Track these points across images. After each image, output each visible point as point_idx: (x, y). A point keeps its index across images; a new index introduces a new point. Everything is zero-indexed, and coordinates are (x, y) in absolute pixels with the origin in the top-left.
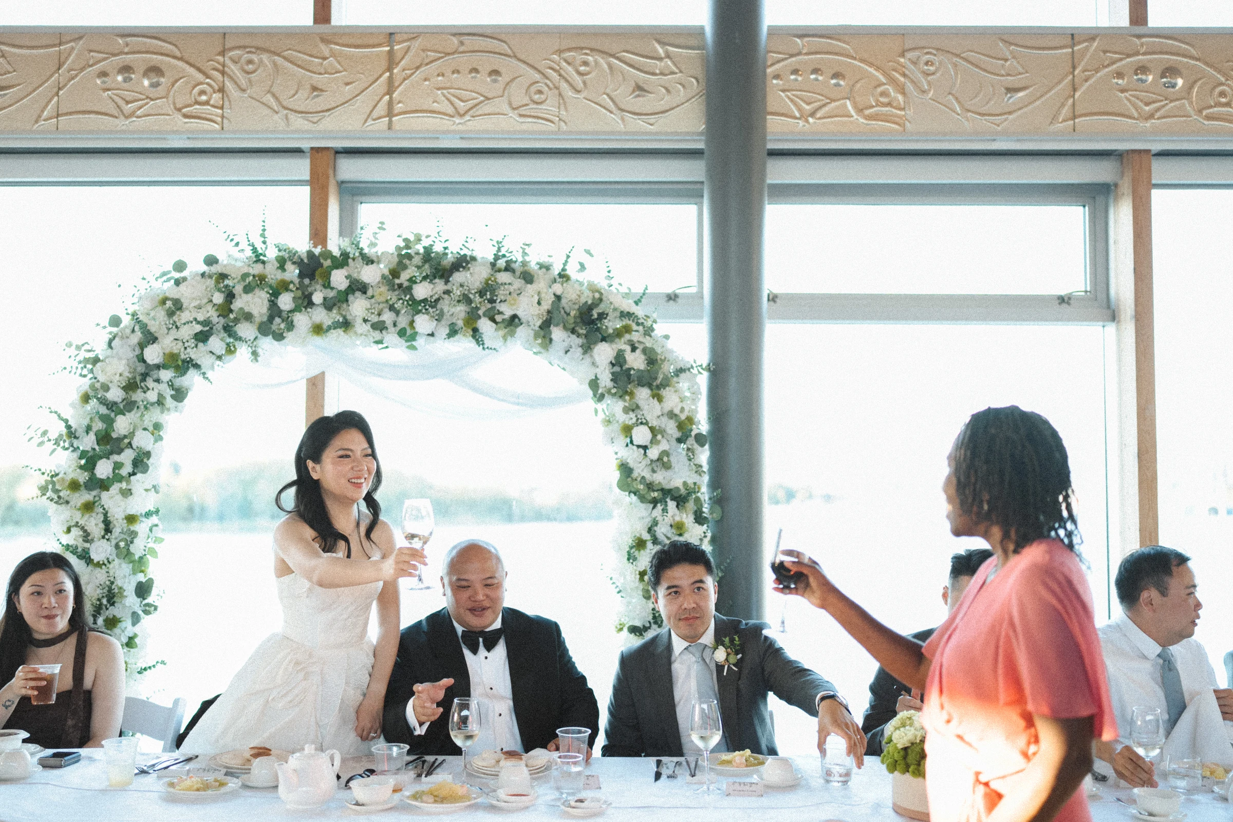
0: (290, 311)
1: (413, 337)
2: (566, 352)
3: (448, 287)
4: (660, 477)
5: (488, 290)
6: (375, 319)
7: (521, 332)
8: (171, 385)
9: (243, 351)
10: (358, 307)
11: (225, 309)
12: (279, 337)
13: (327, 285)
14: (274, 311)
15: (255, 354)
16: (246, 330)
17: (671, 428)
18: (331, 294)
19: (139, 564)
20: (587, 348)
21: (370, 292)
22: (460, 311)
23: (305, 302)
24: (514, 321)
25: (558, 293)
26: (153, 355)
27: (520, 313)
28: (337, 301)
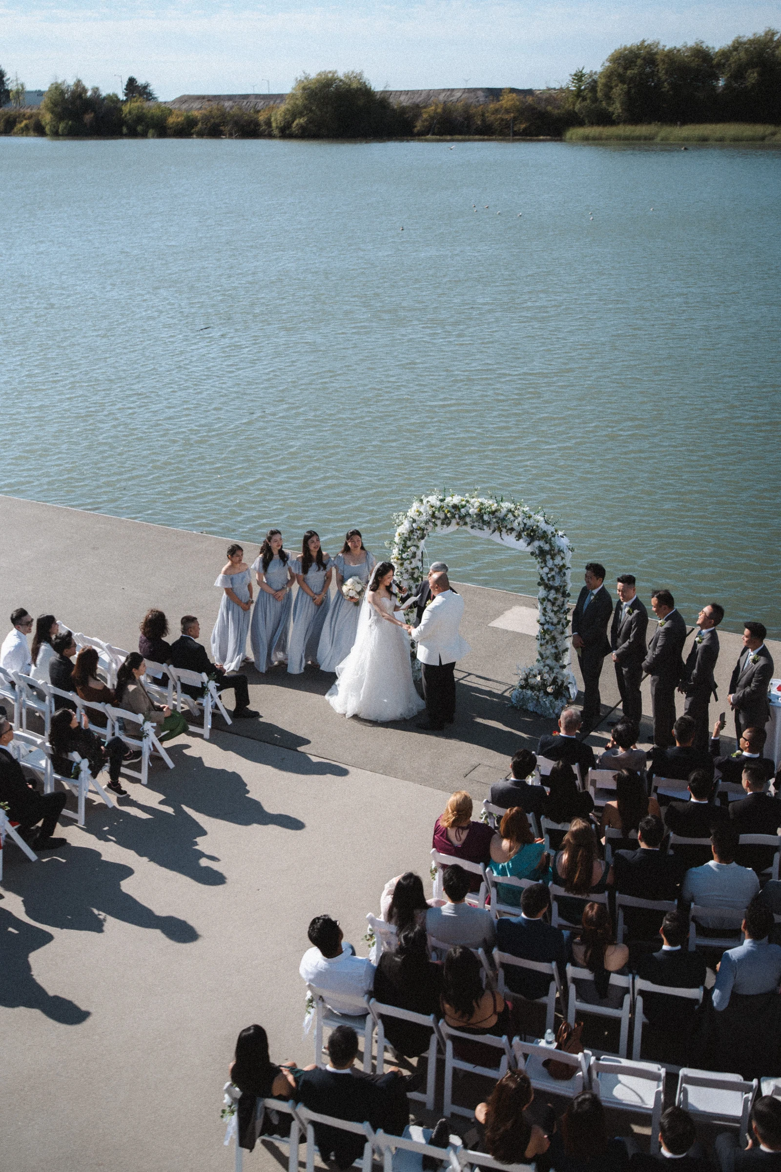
0: (450, 518)
2: (526, 541)
3: (494, 517)
4: (551, 583)
5: (504, 519)
6: (473, 523)
7: (513, 534)
10: (468, 520)
12: (448, 524)
13: (460, 512)
14: (446, 517)
17: (557, 570)
18: (461, 515)
20: (531, 541)
21: (472, 516)
23: (453, 517)
24: (512, 529)
25: (526, 523)
26: (415, 525)
28: (462, 518)
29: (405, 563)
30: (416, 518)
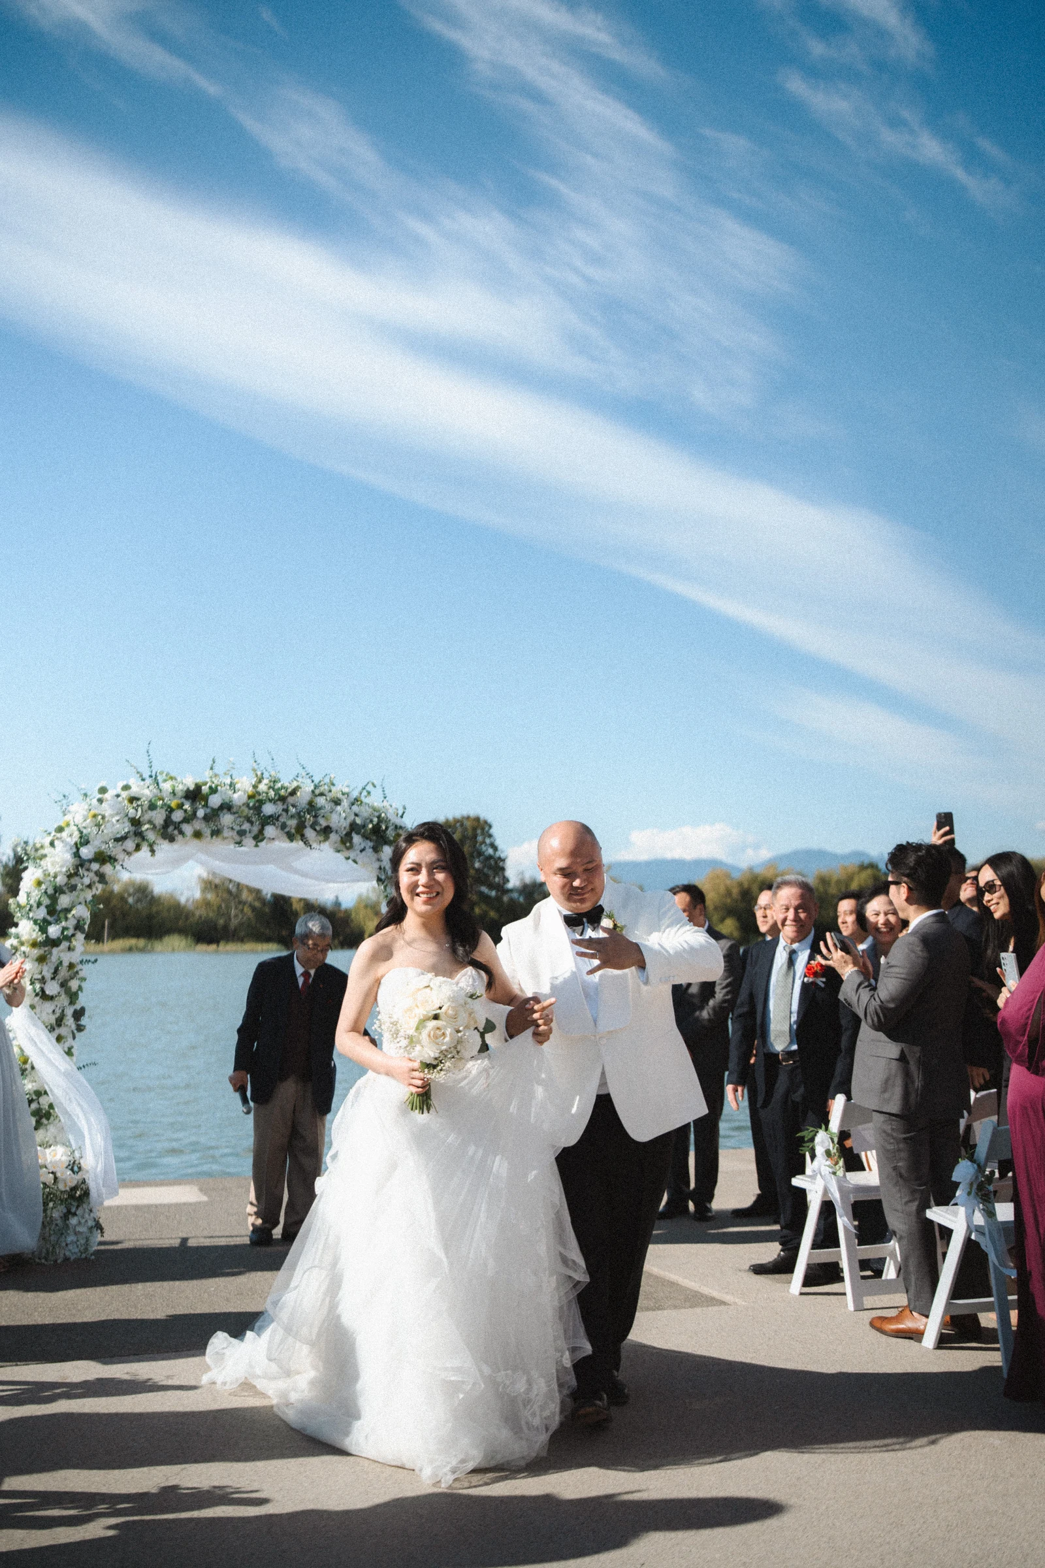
0: (180, 823)
1: (262, 840)
2: (361, 851)
3: (285, 807)
5: (311, 806)
6: (237, 828)
7: (334, 837)
8: (97, 873)
9: (145, 849)
10: (227, 819)
11: (136, 823)
12: (172, 839)
13: (206, 806)
14: (168, 822)
15: (153, 851)
16: (151, 836)
18: (208, 810)
19: (73, 997)
20: (376, 849)
21: (234, 810)
22: (293, 823)
23: (188, 818)
24: (326, 831)
25: (357, 812)
26: (86, 852)
27: (331, 825)
28: (212, 816)
29: (55, 951)
30: (91, 830)
